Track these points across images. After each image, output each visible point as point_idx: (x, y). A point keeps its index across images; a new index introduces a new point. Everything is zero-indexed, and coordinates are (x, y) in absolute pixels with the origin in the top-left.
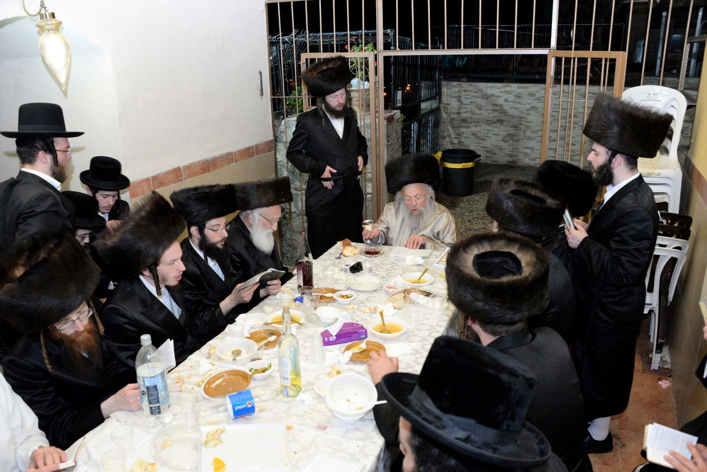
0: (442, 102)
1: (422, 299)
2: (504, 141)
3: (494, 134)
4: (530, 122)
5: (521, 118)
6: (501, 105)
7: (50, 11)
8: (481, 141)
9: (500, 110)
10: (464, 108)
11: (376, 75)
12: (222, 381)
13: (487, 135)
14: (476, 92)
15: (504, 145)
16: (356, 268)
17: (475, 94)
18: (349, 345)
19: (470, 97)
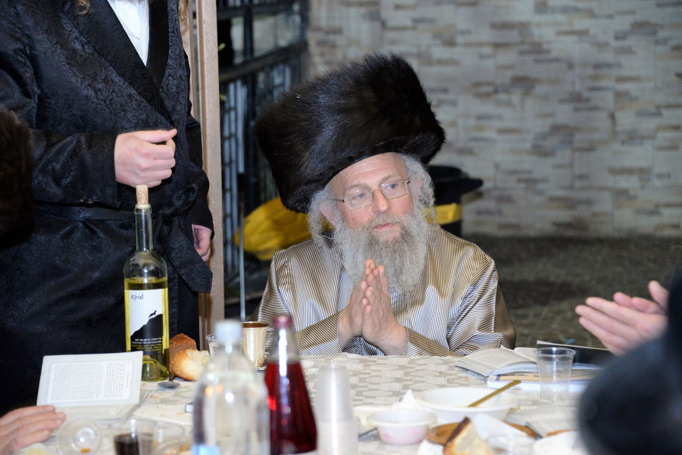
0: (313, 23)
2: (539, 151)
3: (502, 131)
4: (631, 79)
5: (597, 66)
6: (523, 27)
9: (522, 43)
13: (475, 134)
15: (542, 168)
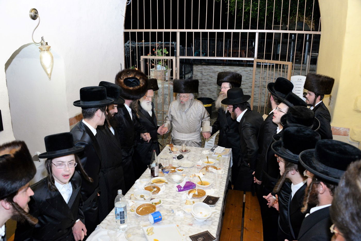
0: (194, 74)
1: (214, 170)
7: (46, 42)
8: (212, 93)
10: (204, 77)
11: (176, 67)
12: (143, 209)
14: (210, 70)
16: (180, 157)
17: (209, 71)
18: (190, 191)
19: (207, 72)
